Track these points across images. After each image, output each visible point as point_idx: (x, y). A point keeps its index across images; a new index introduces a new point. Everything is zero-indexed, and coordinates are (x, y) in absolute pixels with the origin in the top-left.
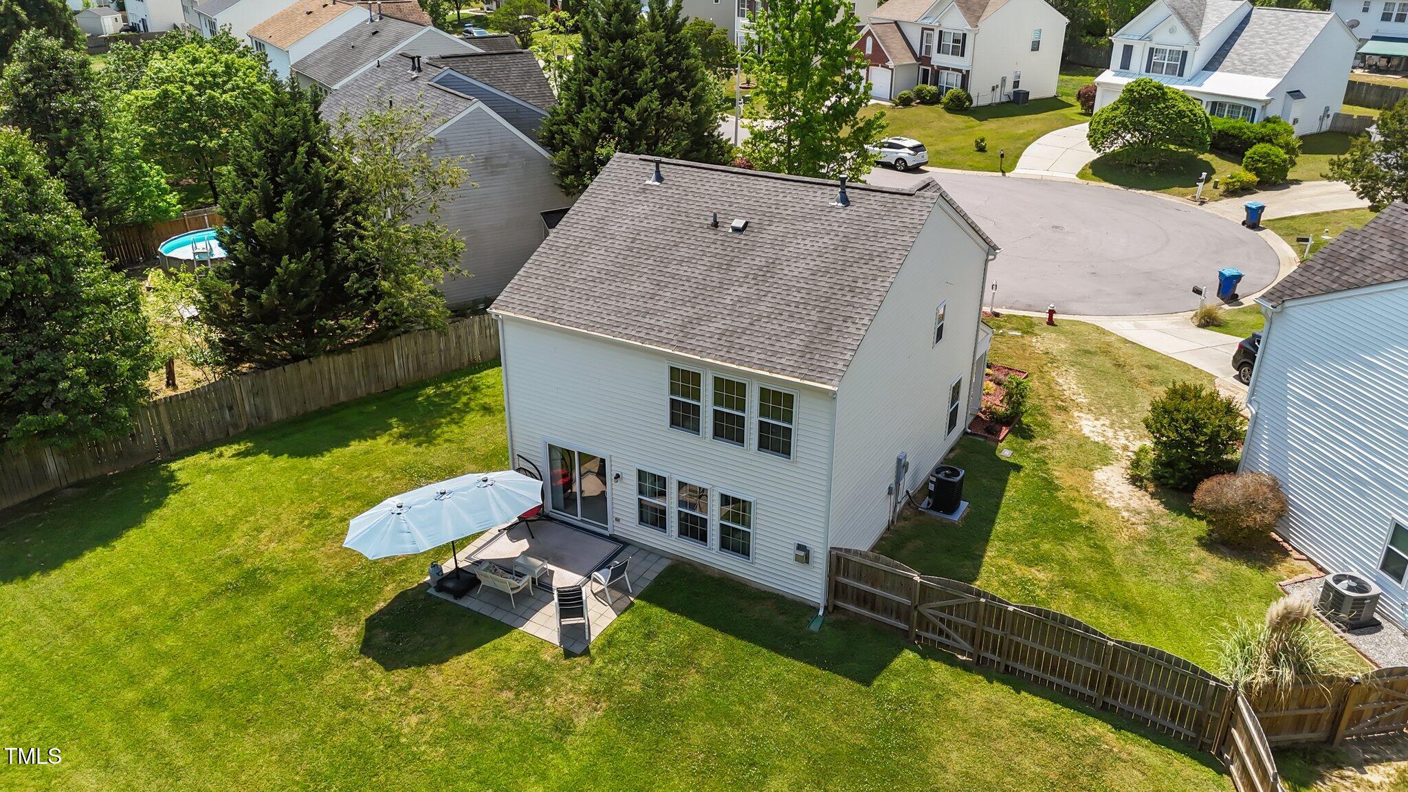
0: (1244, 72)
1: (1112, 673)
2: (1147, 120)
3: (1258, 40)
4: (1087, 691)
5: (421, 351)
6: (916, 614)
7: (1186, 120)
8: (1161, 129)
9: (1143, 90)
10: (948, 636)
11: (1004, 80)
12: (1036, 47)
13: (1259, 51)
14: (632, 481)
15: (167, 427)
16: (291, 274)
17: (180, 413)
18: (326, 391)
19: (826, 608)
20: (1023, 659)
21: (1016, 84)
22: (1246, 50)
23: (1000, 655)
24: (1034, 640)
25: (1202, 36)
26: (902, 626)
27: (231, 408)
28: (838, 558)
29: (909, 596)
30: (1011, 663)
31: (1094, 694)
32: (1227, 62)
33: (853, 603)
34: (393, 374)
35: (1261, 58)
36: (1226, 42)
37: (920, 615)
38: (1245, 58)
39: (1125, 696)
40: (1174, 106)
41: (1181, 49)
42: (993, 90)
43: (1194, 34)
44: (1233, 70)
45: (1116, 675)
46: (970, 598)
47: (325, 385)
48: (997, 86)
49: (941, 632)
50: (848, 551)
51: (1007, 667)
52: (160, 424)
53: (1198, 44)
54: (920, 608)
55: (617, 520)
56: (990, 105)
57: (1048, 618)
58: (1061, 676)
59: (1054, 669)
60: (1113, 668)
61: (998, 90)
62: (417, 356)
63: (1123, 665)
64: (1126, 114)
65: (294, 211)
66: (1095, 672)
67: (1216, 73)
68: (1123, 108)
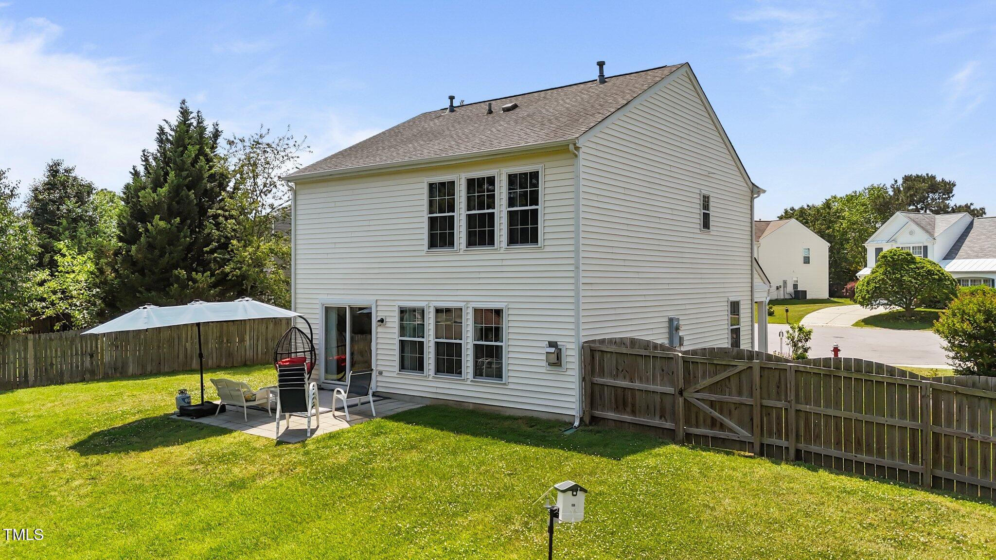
0: (977, 257)
1: (937, 429)
2: (902, 276)
3: (983, 237)
4: (909, 466)
5: (270, 336)
6: (681, 400)
7: (936, 277)
8: (916, 283)
9: (895, 255)
10: (722, 427)
11: (785, 282)
12: (807, 260)
13: (986, 243)
14: (394, 322)
15: (31, 361)
16: (161, 232)
17: (46, 352)
18: (181, 356)
19: (581, 420)
20: (818, 437)
21: (795, 286)
22: (975, 244)
23: (787, 439)
24: (827, 406)
25: (936, 235)
26: (668, 425)
27: (92, 356)
28: (593, 351)
29: (672, 384)
30: (802, 446)
31: (918, 468)
32: (961, 252)
33: (610, 409)
34: (243, 352)
35: (989, 247)
36: (957, 241)
37: (687, 404)
38: (975, 249)
39: (961, 462)
40: (923, 267)
41: (921, 245)
42: (777, 288)
43: (931, 234)
44: (968, 257)
45: (943, 429)
46: (741, 365)
47: (181, 352)
48: (780, 287)
49: (714, 423)
50: (602, 341)
51: (798, 452)
52: (25, 358)
53: (934, 239)
54: (685, 394)
55: (381, 373)
56: (777, 300)
57: (839, 369)
58: (869, 452)
59: (859, 443)
60: (937, 421)
61: (782, 289)
62: (267, 340)
63: (949, 414)
64: (885, 274)
65: (176, 191)
66: (914, 431)
67: (954, 261)
68: (881, 270)
